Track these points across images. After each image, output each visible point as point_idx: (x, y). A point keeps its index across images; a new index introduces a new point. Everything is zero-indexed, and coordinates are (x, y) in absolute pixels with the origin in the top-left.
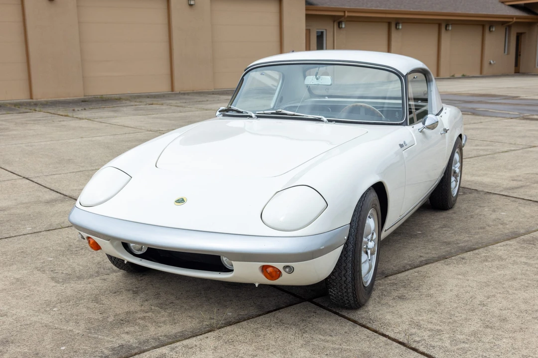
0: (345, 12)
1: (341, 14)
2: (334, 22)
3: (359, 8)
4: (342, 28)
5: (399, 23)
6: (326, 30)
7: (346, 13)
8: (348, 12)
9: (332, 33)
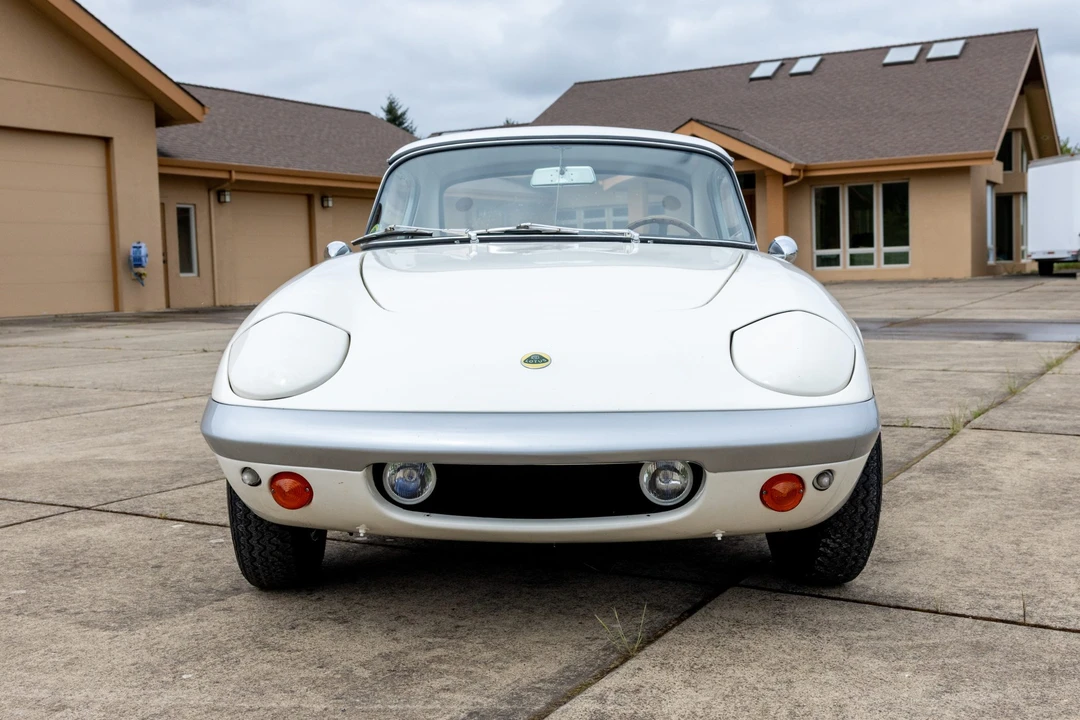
0: (230, 172)
1: (225, 176)
2: (209, 191)
3: (255, 165)
4: (225, 202)
5: (327, 197)
6: (195, 205)
7: (233, 173)
8: (236, 172)
9: (206, 212)
